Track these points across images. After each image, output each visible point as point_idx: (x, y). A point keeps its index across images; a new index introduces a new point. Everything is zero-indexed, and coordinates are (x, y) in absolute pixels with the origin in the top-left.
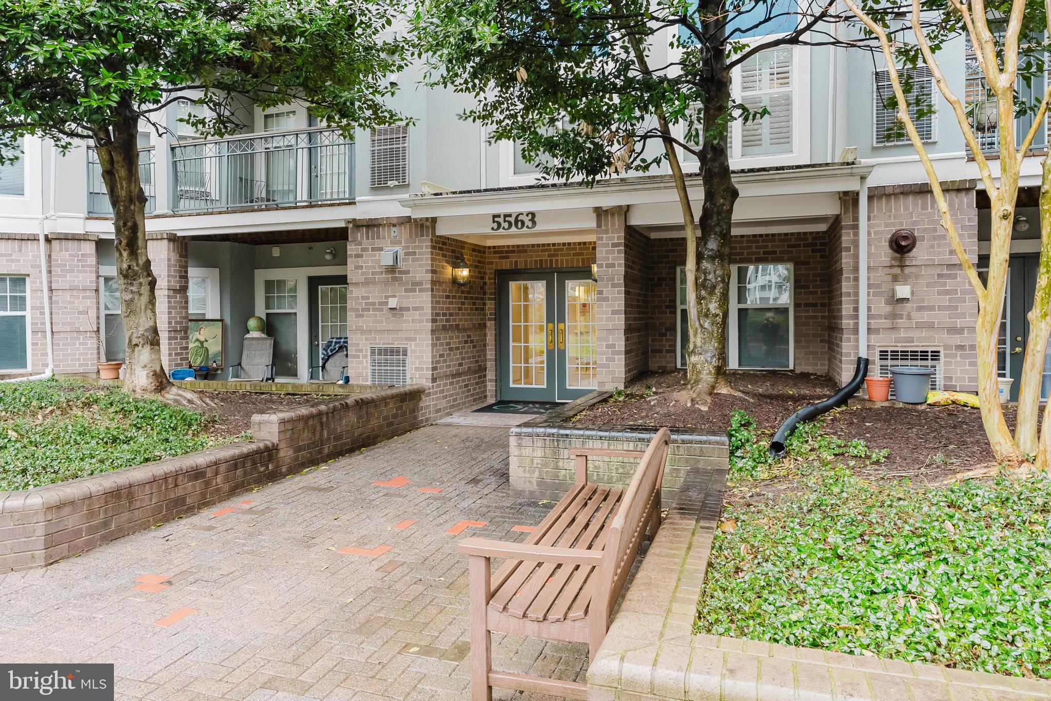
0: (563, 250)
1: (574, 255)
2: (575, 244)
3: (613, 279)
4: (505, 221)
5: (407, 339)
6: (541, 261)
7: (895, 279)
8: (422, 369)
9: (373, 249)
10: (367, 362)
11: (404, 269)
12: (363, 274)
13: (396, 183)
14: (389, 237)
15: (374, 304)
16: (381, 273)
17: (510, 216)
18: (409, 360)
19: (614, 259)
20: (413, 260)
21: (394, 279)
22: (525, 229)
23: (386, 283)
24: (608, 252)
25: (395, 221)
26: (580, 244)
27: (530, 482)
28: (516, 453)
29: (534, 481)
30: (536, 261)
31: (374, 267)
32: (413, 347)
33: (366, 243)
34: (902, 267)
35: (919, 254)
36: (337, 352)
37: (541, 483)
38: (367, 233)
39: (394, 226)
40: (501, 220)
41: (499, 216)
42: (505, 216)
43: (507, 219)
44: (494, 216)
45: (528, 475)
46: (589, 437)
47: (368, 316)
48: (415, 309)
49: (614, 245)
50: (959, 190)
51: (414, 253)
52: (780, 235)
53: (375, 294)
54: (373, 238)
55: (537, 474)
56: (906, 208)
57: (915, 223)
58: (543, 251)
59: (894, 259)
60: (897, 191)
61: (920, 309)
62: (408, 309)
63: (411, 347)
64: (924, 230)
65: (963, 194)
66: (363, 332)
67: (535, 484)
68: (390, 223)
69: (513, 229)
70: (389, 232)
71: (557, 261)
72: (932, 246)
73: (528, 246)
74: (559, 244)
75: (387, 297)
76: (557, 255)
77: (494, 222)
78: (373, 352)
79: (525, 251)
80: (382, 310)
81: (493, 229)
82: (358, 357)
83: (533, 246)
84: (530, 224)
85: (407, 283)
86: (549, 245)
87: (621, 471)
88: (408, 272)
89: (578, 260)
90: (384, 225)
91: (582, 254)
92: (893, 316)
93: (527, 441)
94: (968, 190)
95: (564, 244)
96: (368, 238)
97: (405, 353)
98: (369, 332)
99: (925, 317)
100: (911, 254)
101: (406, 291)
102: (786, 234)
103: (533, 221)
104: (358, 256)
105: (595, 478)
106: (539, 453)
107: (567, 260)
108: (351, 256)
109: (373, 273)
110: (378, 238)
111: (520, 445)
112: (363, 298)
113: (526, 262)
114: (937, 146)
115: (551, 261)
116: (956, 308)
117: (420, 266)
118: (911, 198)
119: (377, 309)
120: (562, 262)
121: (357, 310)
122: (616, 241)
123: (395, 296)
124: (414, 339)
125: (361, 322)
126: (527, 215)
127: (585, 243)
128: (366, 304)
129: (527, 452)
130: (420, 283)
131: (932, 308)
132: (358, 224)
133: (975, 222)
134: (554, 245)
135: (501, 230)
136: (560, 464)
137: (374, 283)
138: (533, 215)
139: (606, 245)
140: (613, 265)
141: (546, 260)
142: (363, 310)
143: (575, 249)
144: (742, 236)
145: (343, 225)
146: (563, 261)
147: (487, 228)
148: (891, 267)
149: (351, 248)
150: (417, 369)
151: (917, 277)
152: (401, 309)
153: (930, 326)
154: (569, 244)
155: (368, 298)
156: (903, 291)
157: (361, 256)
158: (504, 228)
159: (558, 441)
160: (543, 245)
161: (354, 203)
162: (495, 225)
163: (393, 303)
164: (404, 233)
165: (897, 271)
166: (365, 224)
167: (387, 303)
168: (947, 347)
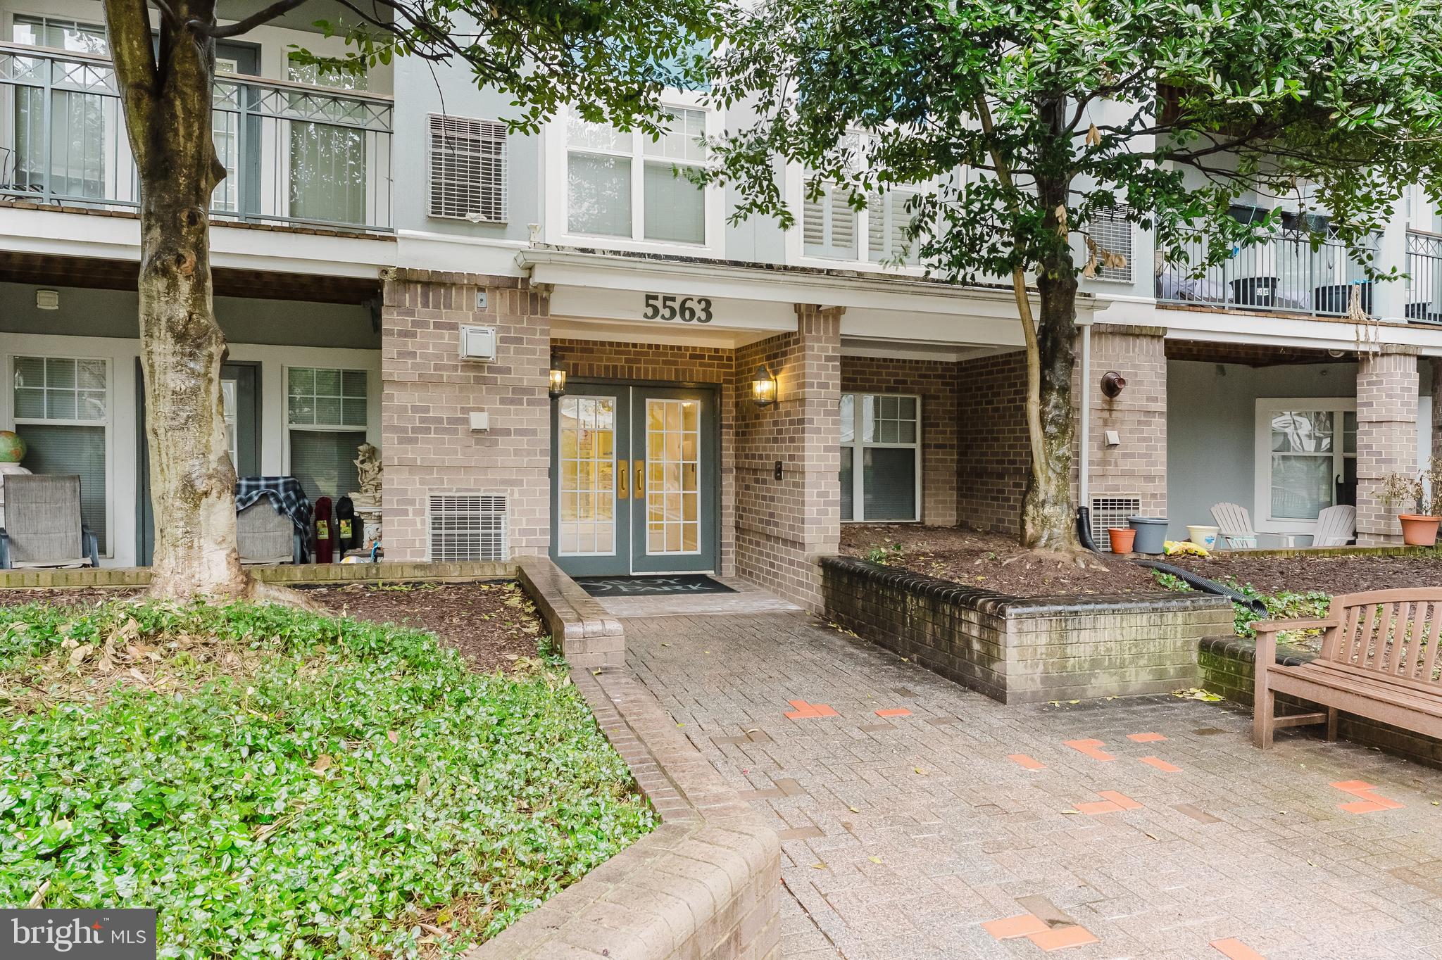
0: (647, 354)
1: (665, 362)
2: (665, 347)
3: (826, 406)
4: (665, 306)
5: (504, 482)
6: (615, 367)
7: (1106, 423)
8: (533, 532)
9: (437, 326)
10: (423, 522)
11: (499, 364)
12: (415, 366)
13: (483, 218)
14: (470, 308)
15: (439, 420)
16: (455, 368)
17: (673, 299)
18: (507, 519)
19: (827, 377)
20: (517, 352)
21: (480, 381)
22: (695, 321)
23: (464, 386)
24: (820, 367)
25: (487, 283)
26: (672, 348)
27: (1032, 680)
28: (1015, 643)
29: (1037, 678)
30: (607, 368)
31: (440, 357)
32: (516, 496)
33: (422, 313)
34: (1110, 410)
35: (1124, 398)
36: (255, 504)
37: (1046, 679)
38: (425, 296)
39: (481, 289)
40: (659, 303)
41: (656, 298)
42: (666, 299)
43: (668, 303)
44: (648, 297)
45: (1029, 671)
46: (1101, 612)
47: (427, 441)
48: (521, 432)
49: (828, 359)
50: (1153, 337)
51: (520, 340)
52: (911, 361)
53: (441, 404)
54: (437, 306)
55: (1041, 668)
56: (1114, 350)
57: (1121, 366)
58: (617, 353)
59: (1105, 401)
60: (1109, 330)
61: (1125, 455)
62: (507, 432)
63: (512, 496)
64: (1129, 374)
65: (1156, 341)
66: (412, 467)
67: (1038, 681)
68: (476, 285)
69: (678, 319)
70: (470, 299)
71: (639, 369)
72: (1134, 392)
73: (595, 343)
74: (642, 345)
75: (465, 410)
76: (639, 361)
77: (648, 305)
78: (436, 504)
79: (591, 351)
80: (455, 431)
81: (646, 316)
82: (406, 513)
83: (603, 343)
84: (703, 316)
85: (506, 387)
86: (627, 345)
87: (1134, 650)
88: (508, 371)
89: (669, 371)
90: (461, 287)
91: (675, 363)
92: (1104, 462)
93: (1029, 625)
94: (1160, 337)
95: (650, 346)
96: (426, 305)
97: (500, 504)
98: (428, 469)
99: (1127, 464)
100: (1117, 398)
101: (503, 401)
102: (917, 362)
103: (707, 310)
104: (404, 334)
105: (1107, 663)
106: (1044, 639)
107: (654, 370)
108: (391, 333)
109: (437, 367)
110: (448, 306)
111: (1020, 631)
112: (415, 409)
113: (591, 366)
114: (1135, 289)
115: (630, 369)
116: (1150, 456)
117: (529, 362)
118: (1117, 340)
119: (445, 431)
120: (646, 370)
121: (404, 430)
122: (830, 354)
123: (482, 410)
124: (520, 483)
125: (410, 452)
126: (699, 302)
127: (679, 348)
128: (422, 420)
129: (1029, 639)
130: (529, 391)
131: (1132, 455)
132: (406, 279)
133: (1165, 372)
134: (635, 345)
135: (658, 319)
136: (1069, 651)
137: (438, 383)
138: (708, 303)
139: (818, 358)
140: (825, 386)
141: (623, 367)
142: (414, 430)
143: (666, 355)
144: (872, 359)
145: (373, 275)
146: (648, 371)
147: (636, 314)
148: (1102, 410)
149: (390, 319)
150: (523, 532)
151: (1122, 422)
152: (494, 431)
153: (1130, 474)
154: (657, 347)
155: (427, 409)
156: (1113, 437)
157: (414, 335)
158: (663, 317)
159: (1066, 620)
160: (619, 344)
161: (394, 240)
162: (650, 311)
163: (479, 420)
164: (501, 304)
165: (1106, 414)
166: (424, 278)
167: (466, 421)
168: (1144, 495)
